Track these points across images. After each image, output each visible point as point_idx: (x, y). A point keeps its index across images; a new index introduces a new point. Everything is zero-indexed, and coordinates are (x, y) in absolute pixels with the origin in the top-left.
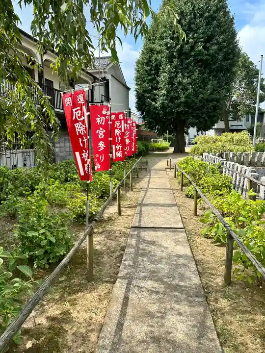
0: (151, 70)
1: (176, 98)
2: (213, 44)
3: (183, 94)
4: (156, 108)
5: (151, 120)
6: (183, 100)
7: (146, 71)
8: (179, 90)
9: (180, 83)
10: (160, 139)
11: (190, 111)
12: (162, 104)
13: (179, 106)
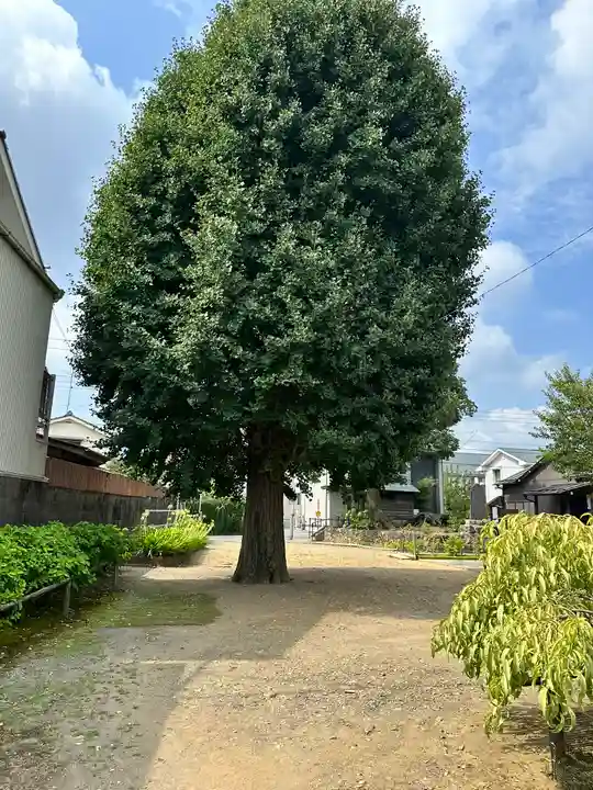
0: (156, 212)
1: (269, 327)
2: (416, 147)
3: (303, 313)
4: (170, 366)
5: (143, 422)
6: (303, 334)
7: (135, 211)
8: (282, 293)
9: (288, 263)
10: (177, 512)
11: (329, 393)
12: (202, 349)
13: (281, 361)
